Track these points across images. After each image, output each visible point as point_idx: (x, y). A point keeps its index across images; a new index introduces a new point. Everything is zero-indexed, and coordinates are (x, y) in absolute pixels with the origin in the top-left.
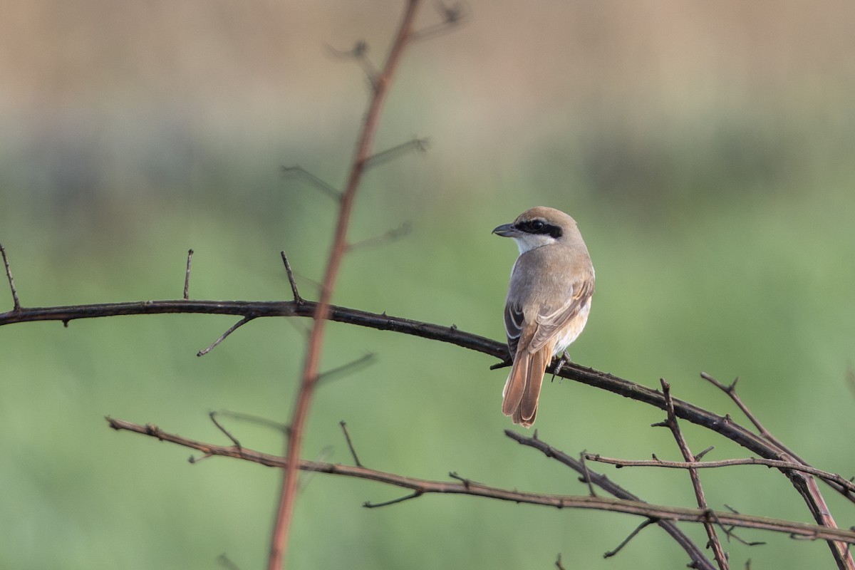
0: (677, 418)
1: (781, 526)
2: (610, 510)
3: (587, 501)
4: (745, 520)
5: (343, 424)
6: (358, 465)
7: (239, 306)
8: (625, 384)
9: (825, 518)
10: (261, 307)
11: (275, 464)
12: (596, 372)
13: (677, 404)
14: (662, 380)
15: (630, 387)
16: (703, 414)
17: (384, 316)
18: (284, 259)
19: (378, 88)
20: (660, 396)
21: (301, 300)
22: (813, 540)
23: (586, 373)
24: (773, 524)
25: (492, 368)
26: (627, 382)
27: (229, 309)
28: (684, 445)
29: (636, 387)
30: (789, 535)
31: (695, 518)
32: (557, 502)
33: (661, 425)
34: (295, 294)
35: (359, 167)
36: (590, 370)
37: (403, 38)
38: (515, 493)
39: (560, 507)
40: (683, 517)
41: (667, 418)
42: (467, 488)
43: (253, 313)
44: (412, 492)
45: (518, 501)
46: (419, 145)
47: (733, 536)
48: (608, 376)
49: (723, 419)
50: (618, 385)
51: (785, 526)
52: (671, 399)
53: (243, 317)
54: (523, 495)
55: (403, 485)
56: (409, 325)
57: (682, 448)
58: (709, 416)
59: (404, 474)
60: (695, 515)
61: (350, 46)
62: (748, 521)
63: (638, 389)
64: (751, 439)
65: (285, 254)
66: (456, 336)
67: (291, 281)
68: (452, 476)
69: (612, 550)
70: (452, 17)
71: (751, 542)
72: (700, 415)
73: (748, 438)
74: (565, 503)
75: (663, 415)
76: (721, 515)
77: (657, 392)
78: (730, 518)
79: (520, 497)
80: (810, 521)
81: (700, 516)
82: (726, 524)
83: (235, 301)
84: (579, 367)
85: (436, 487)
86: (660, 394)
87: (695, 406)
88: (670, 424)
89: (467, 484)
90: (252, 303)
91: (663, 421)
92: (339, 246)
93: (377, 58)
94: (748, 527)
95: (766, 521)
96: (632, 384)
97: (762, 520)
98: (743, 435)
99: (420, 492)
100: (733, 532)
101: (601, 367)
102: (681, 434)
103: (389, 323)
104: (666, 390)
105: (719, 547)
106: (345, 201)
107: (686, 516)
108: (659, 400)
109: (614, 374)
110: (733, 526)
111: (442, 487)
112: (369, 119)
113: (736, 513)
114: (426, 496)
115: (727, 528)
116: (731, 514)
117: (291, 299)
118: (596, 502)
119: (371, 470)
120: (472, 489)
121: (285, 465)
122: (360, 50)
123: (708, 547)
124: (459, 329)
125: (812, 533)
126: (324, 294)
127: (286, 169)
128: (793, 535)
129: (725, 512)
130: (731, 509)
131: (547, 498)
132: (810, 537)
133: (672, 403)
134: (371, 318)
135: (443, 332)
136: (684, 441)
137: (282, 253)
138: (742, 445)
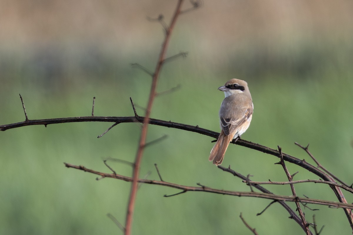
0: (284, 161)
1: (325, 203)
2: (259, 197)
3: (250, 194)
4: (311, 201)
5: (155, 165)
6: (162, 180)
7: (113, 119)
8: (264, 148)
9: (342, 199)
10: (122, 119)
11: (129, 180)
12: (253, 143)
13: (284, 155)
14: (278, 146)
15: (266, 149)
16: (294, 159)
17: (170, 122)
18: (131, 100)
19: (168, 33)
20: (277, 152)
21: (138, 116)
22: (337, 208)
23: (249, 143)
24: (322, 202)
25: (212, 142)
26: (265, 147)
27: (110, 120)
28: (287, 171)
29: (268, 149)
30: (328, 206)
31: (292, 200)
32: (238, 194)
33: (278, 163)
34: (135, 114)
35: (161, 63)
36: (250, 142)
37: (178, 13)
38: (222, 191)
39: (240, 196)
40: (287, 200)
41: (280, 161)
42: (204, 189)
43: (119, 121)
44: (182, 191)
45: (224, 194)
46: (183, 55)
47: (306, 207)
48: (257, 144)
49: (302, 161)
50: (261, 148)
51: (327, 203)
52: (282, 154)
53: (115, 123)
54: (225, 191)
55: (179, 188)
56: (180, 125)
57: (286, 172)
58: (297, 160)
59: (180, 183)
61: (156, 16)
62: (312, 201)
63: (269, 150)
64: (313, 169)
65: (131, 98)
66: (198, 129)
67: (134, 109)
68: (198, 184)
69: (260, 212)
70: (196, 5)
71: (313, 209)
72: (293, 159)
73: (312, 168)
74: (242, 195)
75: (279, 160)
76: (302, 198)
77: (276, 151)
78: (305, 200)
79: (224, 192)
80: (337, 201)
81: (294, 199)
82: (304, 202)
83: (112, 116)
84: (246, 141)
85: (191, 189)
86: (277, 151)
87: (291, 156)
88: (282, 163)
89: (204, 187)
90: (119, 117)
91: (279, 162)
92: (153, 94)
93: (167, 21)
94: (312, 203)
95: (319, 201)
96: (267, 148)
97: (317, 200)
98: (310, 167)
99: (185, 190)
100: (306, 205)
101: (255, 141)
102: (286, 167)
103: (173, 125)
104: (280, 150)
105: (301, 211)
106: (155, 76)
107: (289, 199)
108: (277, 154)
109: (260, 144)
110: (307, 203)
111: (194, 189)
112: (165, 45)
113: (308, 198)
114: (188, 192)
115: (304, 204)
118: (253, 194)
119: (166, 182)
120: (206, 189)
121: (132, 180)
122: (161, 18)
123: (296, 211)
124: (199, 127)
125: (337, 205)
126: (147, 112)
127: (133, 64)
128: (330, 206)
129: (303, 197)
130: (306, 196)
131: (234, 193)
132: (336, 207)
133: (282, 155)
134: (165, 123)
135: (193, 128)
136: (287, 169)
137: (130, 98)
138: (310, 171)
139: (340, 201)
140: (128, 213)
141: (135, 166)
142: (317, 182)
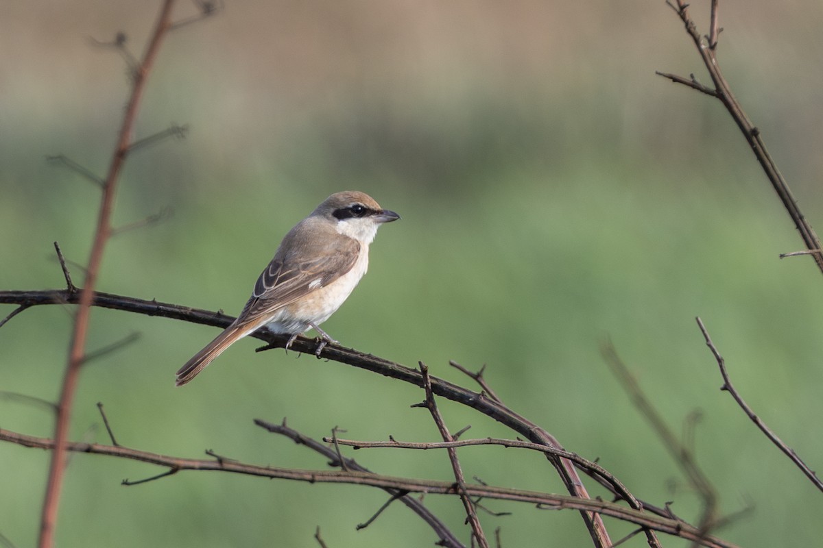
0: (435, 396)
1: (528, 496)
2: (361, 483)
3: (339, 476)
4: (493, 492)
5: (99, 405)
6: (115, 444)
7: (14, 295)
8: (385, 363)
9: (577, 488)
10: (37, 296)
11: (35, 445)
12: (357, 353)
13: (435, 382)
14: (420, 363)
15: (390, 366)
16: (459, 391)
17: (154, 302)
18: (58, 250)
19: (138, 78)
20: (418, 374)
21: (74, 288)
22: (559, 509)
23: (348, 354)
24: (520, 495)
25: (258, 350)
26: (387, 362)
27: (6, 298)
28: (442, 424)
29: (396, 366)
30: (536, 504)
31: (444, 490)
32: (309, 477)
33: (420, 405)
34: (69, 283)
35: (121, 155)
36: (352, 351)
37: (162, 28)
38: (268, 469)
39: (312, 481)
40: (433, 489)
41: (426, 399)
42: (221, 465)
43: (29, 301)
44: (167, 469)
45: (272, 477)
46: (178, 131)
47: (481, 507)
48: (369, 356)
49: (479, 395)
50: (377, 364)
51: (532, 497)
52: (428, 377)
53: (19, 306)
54: (276, 471)
55: (159, 463)
56: (177, 310)
57: (441, 428)
58: (465, 393)
59: (160, 451)
60: (443, 487)
61: (111, 38)
62: (496, 492)
63: (397, 368)
64: (506, 415)
65: (58, 244)
66: (223, 320)
67: (65, 270)
68: (209, 453)
69: (364, 522)
70: (208, 10)
71: (498, 512)
72: (456, 392)
73: (503, 413)
74: (317, 478)
75: (420, 394)
76: (469, 487)
77: (415, 371)
78: (478, 490)
79: (273, 473)
80: (561, 491)
81: (449, 489)
82: (474, 495)
83: (11, 290)
84: (341, 348)
85: (191, 464)
86: (418, 372)
87: (452, 383)
88: (429, 404)
89: (220, 461)
90: (27, 292)
91: (422, 402)
92: (103, 232)
93: (137, 48)
94: (496, 498)
95: (513, 492)
96: (392, 363)
97: (508, 491)
98: (498, 411)
99: (175, 469)
100: (480, 503)
101: (363, 348)
102: (438, 410)
103: (159, 309)
104: (424, 372)
105: (477, 523)
106: (107, 188)
107: (435, 489)
108: (419, 378)
109: (375, 354)
110: (481, 497)
111: (197, 465)
112: (130, 108)
113: (484, 484)
114: (181, 473)
115: (475, 499)
116: (480, 486)
117: (65, 287)
118: (348, 476)
119: (127, 449)
120: (226, 466)
121: (53, 447)
122: (120, 40)
123: (466, 523)
124: (225, 313)
125: (558, 503)
126: (90, 277)
127: (51, 158)
128: (539, 505)
129: (474, 483)
130: (480, 481)
131: (299, 473)
132: (556, 507)
133: (429, 381)
134: (141, 305)
135: (211, 317)
136: (442, 420)
137: (55, 243)
138: (497, 420)
139: (573, 492)
140: (44, 527)
141: (60, 411)
142: (511, 444)
